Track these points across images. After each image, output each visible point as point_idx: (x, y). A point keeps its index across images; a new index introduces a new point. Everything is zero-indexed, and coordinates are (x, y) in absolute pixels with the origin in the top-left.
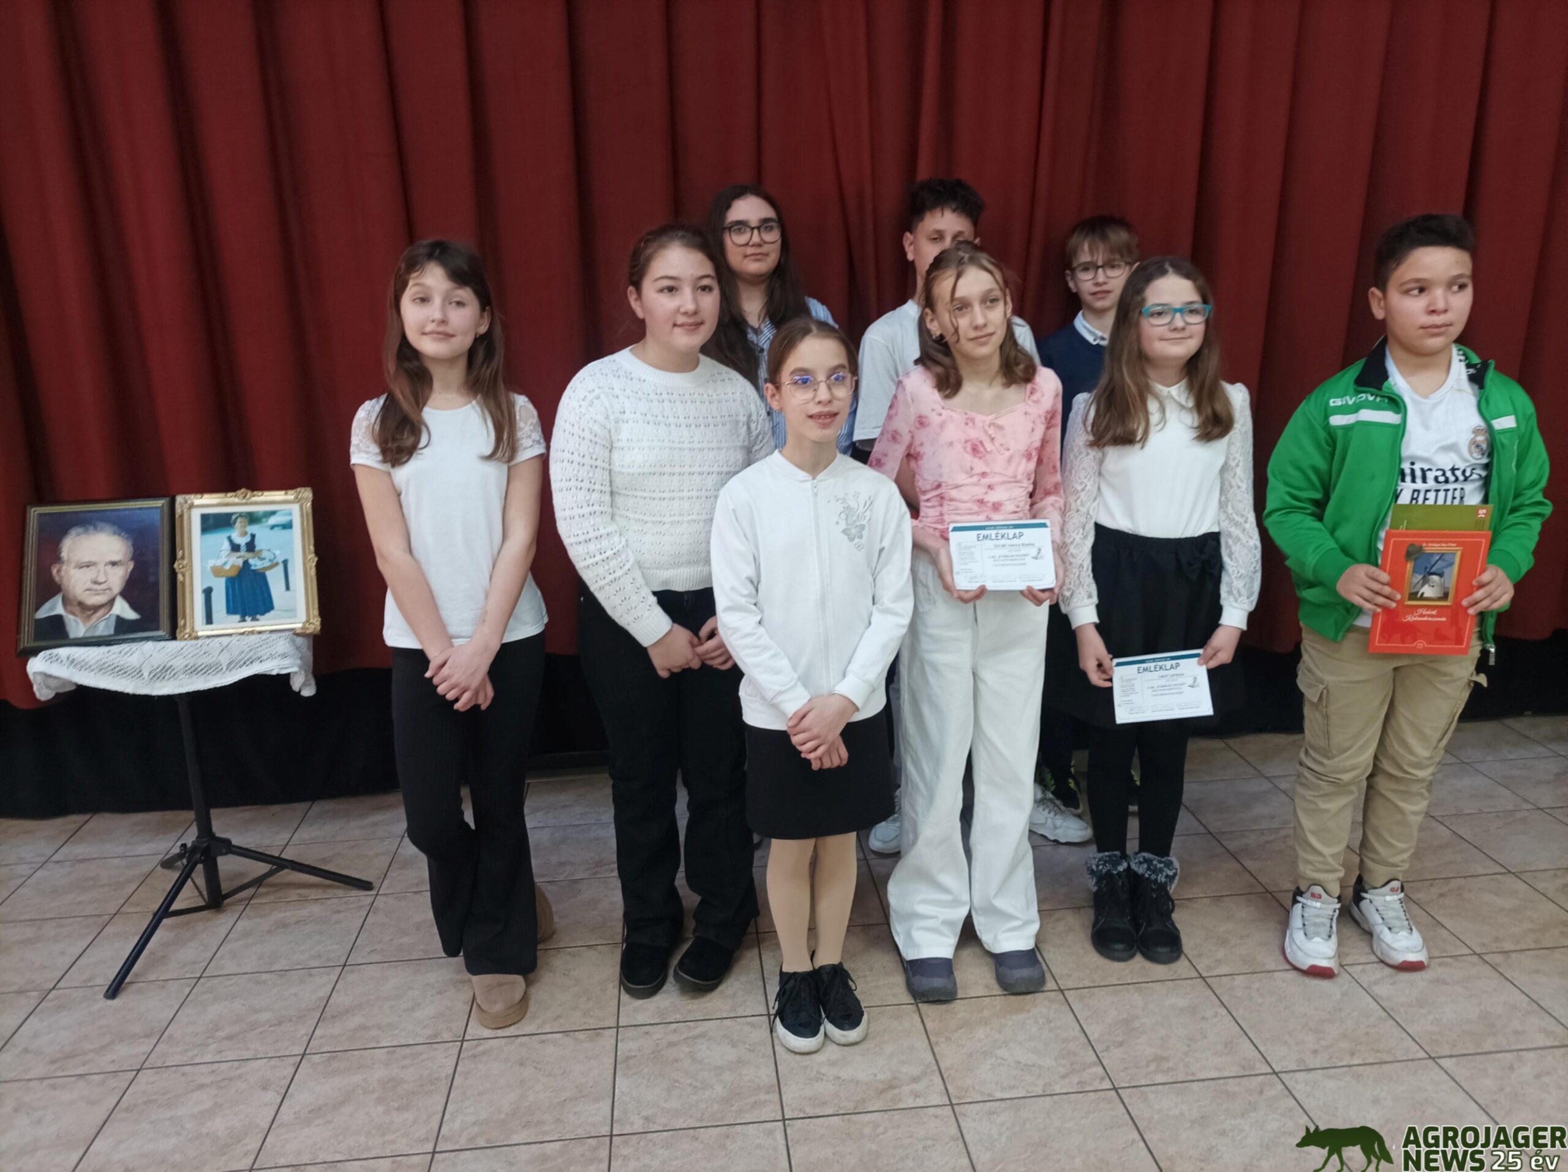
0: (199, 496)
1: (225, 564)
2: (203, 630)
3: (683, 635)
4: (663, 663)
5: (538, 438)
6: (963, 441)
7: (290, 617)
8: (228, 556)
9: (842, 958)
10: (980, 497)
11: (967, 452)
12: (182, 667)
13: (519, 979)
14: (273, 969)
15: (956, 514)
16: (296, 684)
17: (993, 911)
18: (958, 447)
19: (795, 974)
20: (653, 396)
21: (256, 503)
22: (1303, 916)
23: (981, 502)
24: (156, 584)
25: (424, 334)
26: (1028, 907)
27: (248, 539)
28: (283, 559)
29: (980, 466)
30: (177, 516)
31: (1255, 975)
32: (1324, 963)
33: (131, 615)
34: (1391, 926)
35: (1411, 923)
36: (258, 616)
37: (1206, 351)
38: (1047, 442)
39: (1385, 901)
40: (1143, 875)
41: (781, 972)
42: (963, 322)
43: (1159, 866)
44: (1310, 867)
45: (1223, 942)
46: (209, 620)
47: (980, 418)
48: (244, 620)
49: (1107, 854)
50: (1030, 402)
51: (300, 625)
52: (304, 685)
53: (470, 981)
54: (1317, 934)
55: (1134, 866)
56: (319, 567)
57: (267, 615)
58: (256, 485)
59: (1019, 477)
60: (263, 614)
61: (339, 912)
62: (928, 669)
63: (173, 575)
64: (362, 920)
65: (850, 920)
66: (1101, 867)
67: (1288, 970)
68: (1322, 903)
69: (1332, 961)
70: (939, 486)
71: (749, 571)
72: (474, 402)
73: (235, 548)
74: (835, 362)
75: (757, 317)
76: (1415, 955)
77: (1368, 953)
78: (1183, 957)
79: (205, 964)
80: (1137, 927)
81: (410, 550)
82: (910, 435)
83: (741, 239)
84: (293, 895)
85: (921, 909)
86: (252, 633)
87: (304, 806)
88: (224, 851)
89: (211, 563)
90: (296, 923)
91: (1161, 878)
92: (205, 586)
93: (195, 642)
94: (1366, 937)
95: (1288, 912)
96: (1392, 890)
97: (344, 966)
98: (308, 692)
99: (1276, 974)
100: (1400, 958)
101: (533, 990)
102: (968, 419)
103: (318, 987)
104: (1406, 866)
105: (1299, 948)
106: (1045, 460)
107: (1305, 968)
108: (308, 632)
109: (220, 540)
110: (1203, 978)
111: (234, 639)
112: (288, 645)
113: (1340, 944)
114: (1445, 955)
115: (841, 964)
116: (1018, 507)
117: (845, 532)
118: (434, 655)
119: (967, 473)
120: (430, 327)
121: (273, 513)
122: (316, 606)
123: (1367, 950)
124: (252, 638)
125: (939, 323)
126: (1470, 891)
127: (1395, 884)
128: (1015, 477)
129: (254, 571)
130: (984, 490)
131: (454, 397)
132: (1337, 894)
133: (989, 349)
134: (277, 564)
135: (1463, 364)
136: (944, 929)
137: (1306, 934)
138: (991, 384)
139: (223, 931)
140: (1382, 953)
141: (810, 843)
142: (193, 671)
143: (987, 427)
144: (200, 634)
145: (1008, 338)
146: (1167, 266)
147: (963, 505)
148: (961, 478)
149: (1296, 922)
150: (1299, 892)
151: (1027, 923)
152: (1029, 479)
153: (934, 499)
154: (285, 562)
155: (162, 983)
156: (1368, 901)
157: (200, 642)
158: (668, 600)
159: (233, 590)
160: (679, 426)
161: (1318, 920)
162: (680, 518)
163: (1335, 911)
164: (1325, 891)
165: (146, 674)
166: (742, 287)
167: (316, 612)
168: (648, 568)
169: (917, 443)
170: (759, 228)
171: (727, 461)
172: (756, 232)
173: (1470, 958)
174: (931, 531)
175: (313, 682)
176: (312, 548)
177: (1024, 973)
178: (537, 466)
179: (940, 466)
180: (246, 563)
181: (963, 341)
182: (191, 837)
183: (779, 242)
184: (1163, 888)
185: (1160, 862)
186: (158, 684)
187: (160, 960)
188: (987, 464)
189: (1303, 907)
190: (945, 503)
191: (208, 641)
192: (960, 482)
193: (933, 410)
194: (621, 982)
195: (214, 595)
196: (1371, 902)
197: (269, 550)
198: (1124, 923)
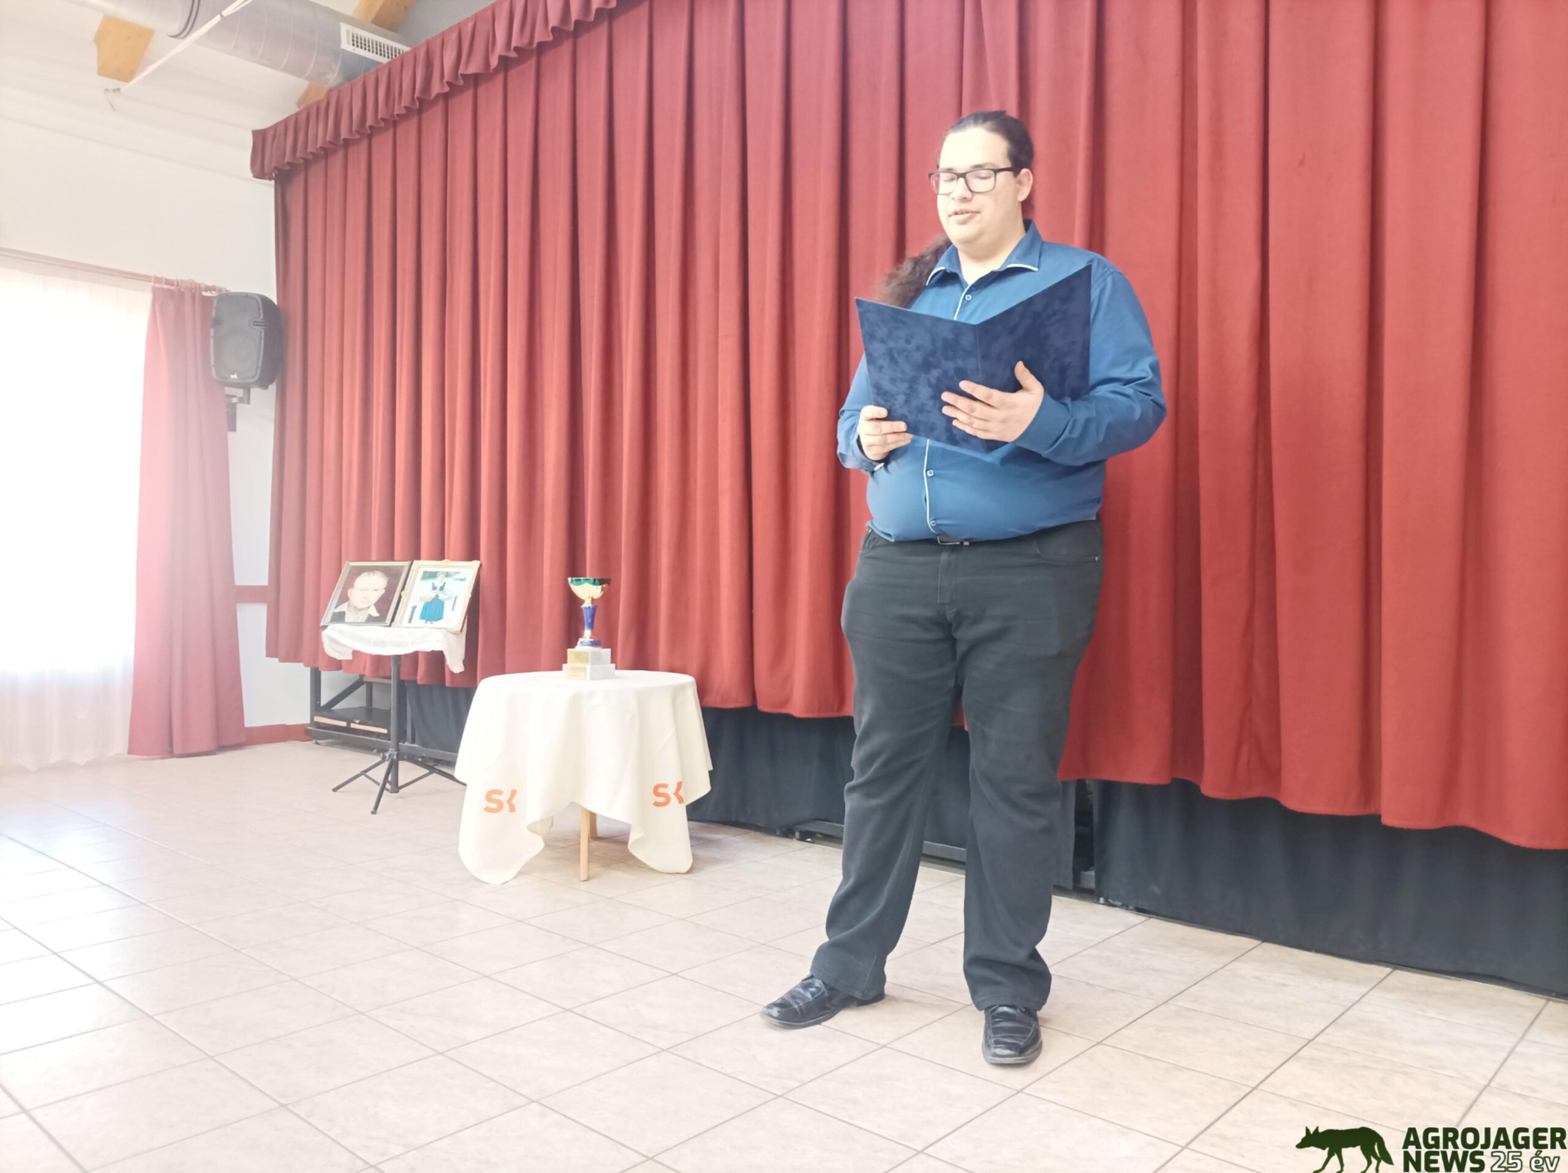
1: (426, 595)
8: (430, 591)
12: (389, 641)
21: (451, 567)
27: (442, 584)
30: (412, 570)
33: (375, 614)
36: (434, 621)
46: (410, 621)
48: (426, 623)
51: (451, 627)
57: (440, 620)
60: (436, 621)
63: (400, 597)
73: (434, 588)
93: (399, 629)
121: (458, 573)
129: (439, 601)
159: (427, 607)
176: (471, 591)
180: (437, 596)
191: (404, 629)
195: (416, 610)
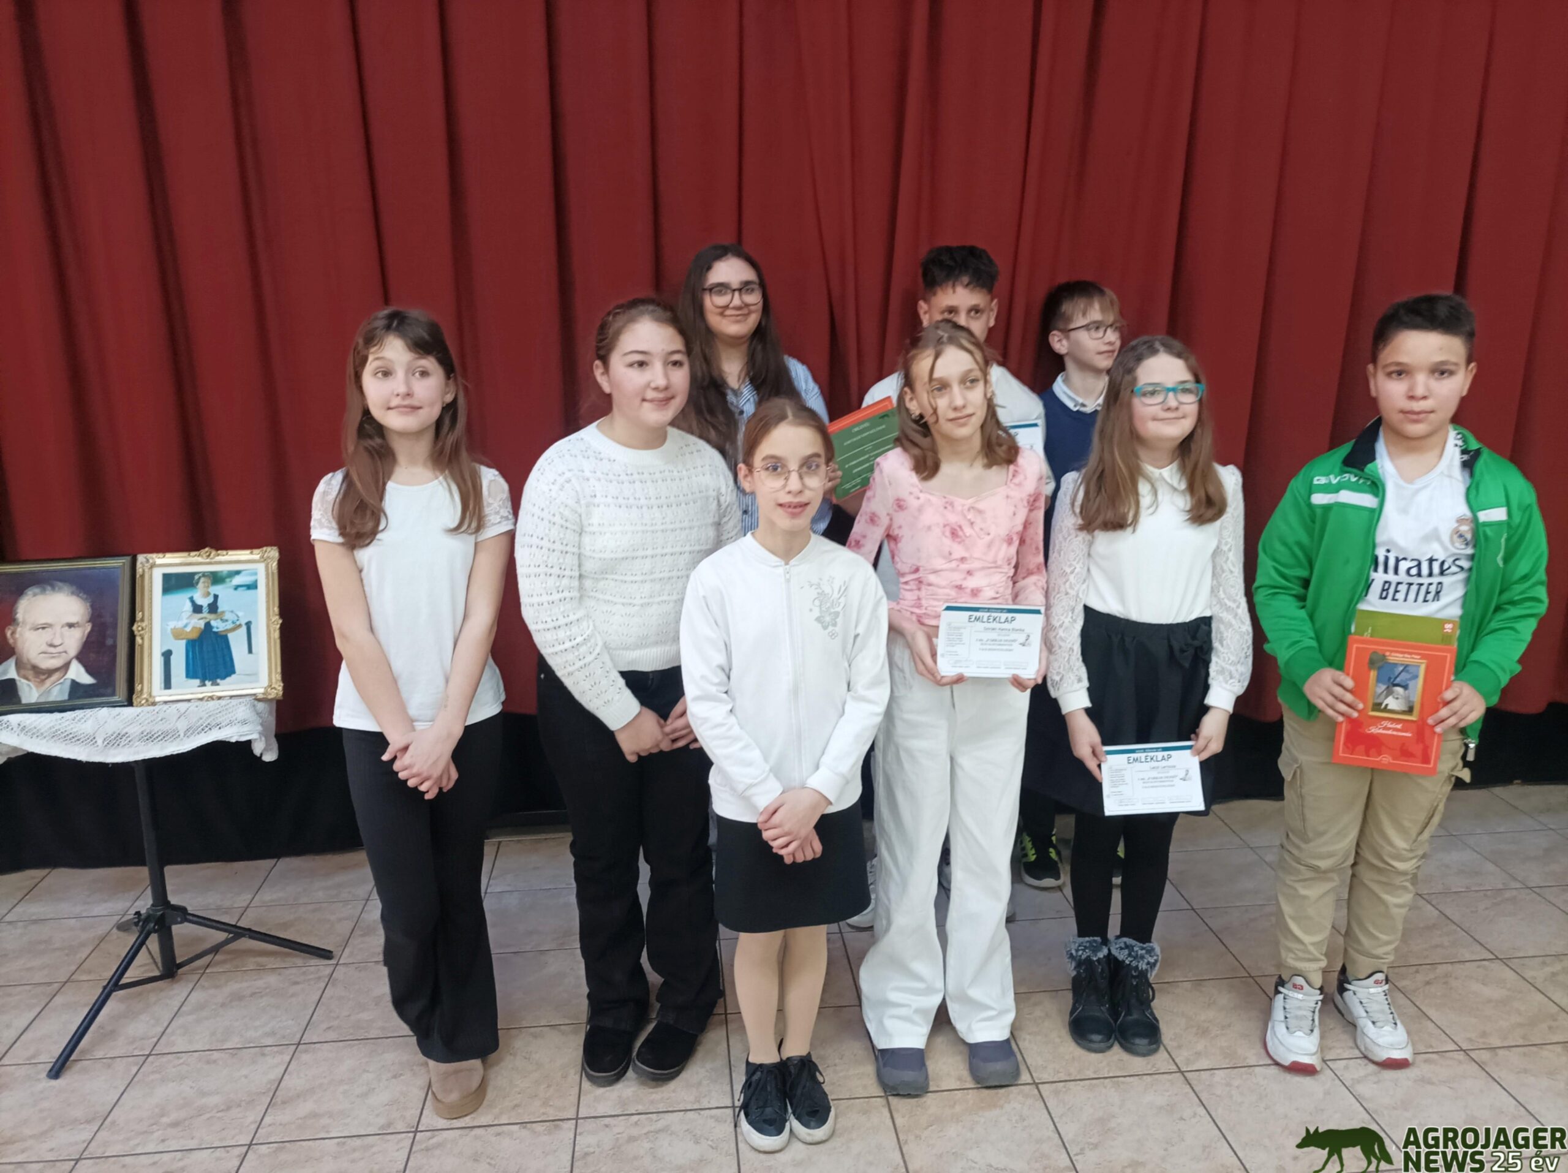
0: (161, 555)
1: (186, 626)
2: (160, 694)
3: (650, 718)
4: (631, 746)
5: (506, 514)
6: (942, 525)
7: (251, 682)
8: (191, 616)
9: (812, 1045)
10: (959, 583)
11: (946, 537)
12: (137, 733)
13: (476, 1063)
14: (224, 1048)
15: (934, 599)
16: (258, 749)
17: (966, 1000)
18: (937, 531)
19: (761, 1065)
20: (623, 477)
21: (220, 563)
22: (1285, 1008)
23: (959, 588)
24: (114, 647)
25: (389, 408)
26: (1004, 993)
27: (211, 600)
28: (246, 621)
29: (959, 551)
30: (138, 576)
31: (1236, 1070)
32: (1306, 1060)
33: (86, 679)
34: (1375, 1020)
35: (1396, 1016)
36: (219, 681)
37: (1199, 431)
38: (1030, 524)
39: (1369, 993)
40: (1124, 961)
41: (748, 1063)
42: (942, 403)
43: (1140, 952)
44: (1293, 956)
45: (1203, 1032)
46: (167, 684)
47: (959, 502)
48: (204, 685)
49: (1087, 939)
50: (1012, 485)
51: (262, 690)
52: (266, 749)
53: (427, 1064)
54: (1300, 1029)
55: (1114, 952)
56: (283, 629)
57: (228, 679)
58: (222, 544)
59: (999, 563)
60: (223, 678)
61: (296, 983)
62: (903, 755)
63: (132, 637)
64: (320, 993)
65: (822, 1000)
66: (1080, 953)
67: (1269, 1065)
68: (1304, 994)
69: (1314, 1057)
70: (917, 570)
71: (720, 659)
72: (441, 478)
73: (197, 609)
74: (809, 451)
75: (736, 379)
76: (1399, 1051)
77: (1352, 1048)
78: (1162, 1048)
79: (155, 1040)
80: (1115, 1014)
81: (372, 629)
82: (888, 518)
83: (721, 300)
84: (251, 962)
85: (894, 996)
86: (212, 698)
87: (266, 864)
88: (179, 919)
89: (172, 624)
90: (253, 994)
91: (1143, 965)
92: (165, 649)
93: (152, 708)
94: (1351, 1028)
95: (1271, 999)
96: (1377, 982)
97: (299, 1044)
98: (270, 757)
99: (1257, 1069)
100: (1383, 1055)
101: (492, 1073)
102: (947, 503)
103: (269, 1068)
104: (1391, 958)
105: (1281, 1043)
106: (1028, 541)
107: (1287, 1063)
108: (270, 697)
109: (181, 601)
110: (1182, 1073)
111: (193, 705)
112: (248, 711)
113: (1322, 1037)
114: (1430, 1050)
115: (809, 1054)
116: (997, 593)
117: (818, 620)
118: (395, 740)
119: (944, 557)
120: (395, 402)
121: (238, 573)
122: (279, 670)
123: (1351, 1044)
124: (211, 703)
125: (918, 401)
126: (1456, 978)
127: (1380, 976)
128: (995, 562)
129: (216, 633)
130: (963, 576)
131: (422, 471)
132: (1318, 985)
133: (970, 430)
134: (240, 626)
135: (1458, 450)
136: (917, 1018)
137: (1287, 1028)
138: (971, 465)
139: (176, 1004)
140: (1366, 1048)
141: (779, 934)
142: (149, 738)
143: (966, 512)
144: (158, 699)
145: (989, 418)
146: (1157, 345)
147: (940, 591)
148: (939, 563)
149: (1278, 1014)
150: (1281, 982)
151: (1002, 1013)
152: (1009, 564)
153: (911, 583)
154: (248, 625)
155: (110, 1061)
156: (1351, 993)
157: (157, 708)
158: (636, 681)
159: (194, 653)
160: (650, 507)
161: (1300, 1013)
162: (651, 600)
163: (1317, 1003)
164: (1307, 982)
165: (100, 742)
166: (721, 347)
167: (279, 677)
168: (615, 649)
169: (895, 526)
170: (740, 290)
171: (699, 540)
172: (737, 294)
173: (1456, 1055)
174: (908, 614)
175: (275, 746)
176: (276, 610)
177: (998, 1066)
178: (504, 542)
179: (919, 550)
180: (208, 625)
181: (942, 421)
182: (145, 903)
183: (760, 305)
184: (1143, 975)
185: (1142, 949)
186: (113, 751)
187: (110, 1035)
188: (967, 549)
189: (1285, 998)
190: (923, 587)
191: (166, 707)
192: (939, 568)
193: (911, 493)
194: (583, 1068)
195: (172, 658)
196: (1355, 994)
197: (232, 612)
198: (1102, 1011)
